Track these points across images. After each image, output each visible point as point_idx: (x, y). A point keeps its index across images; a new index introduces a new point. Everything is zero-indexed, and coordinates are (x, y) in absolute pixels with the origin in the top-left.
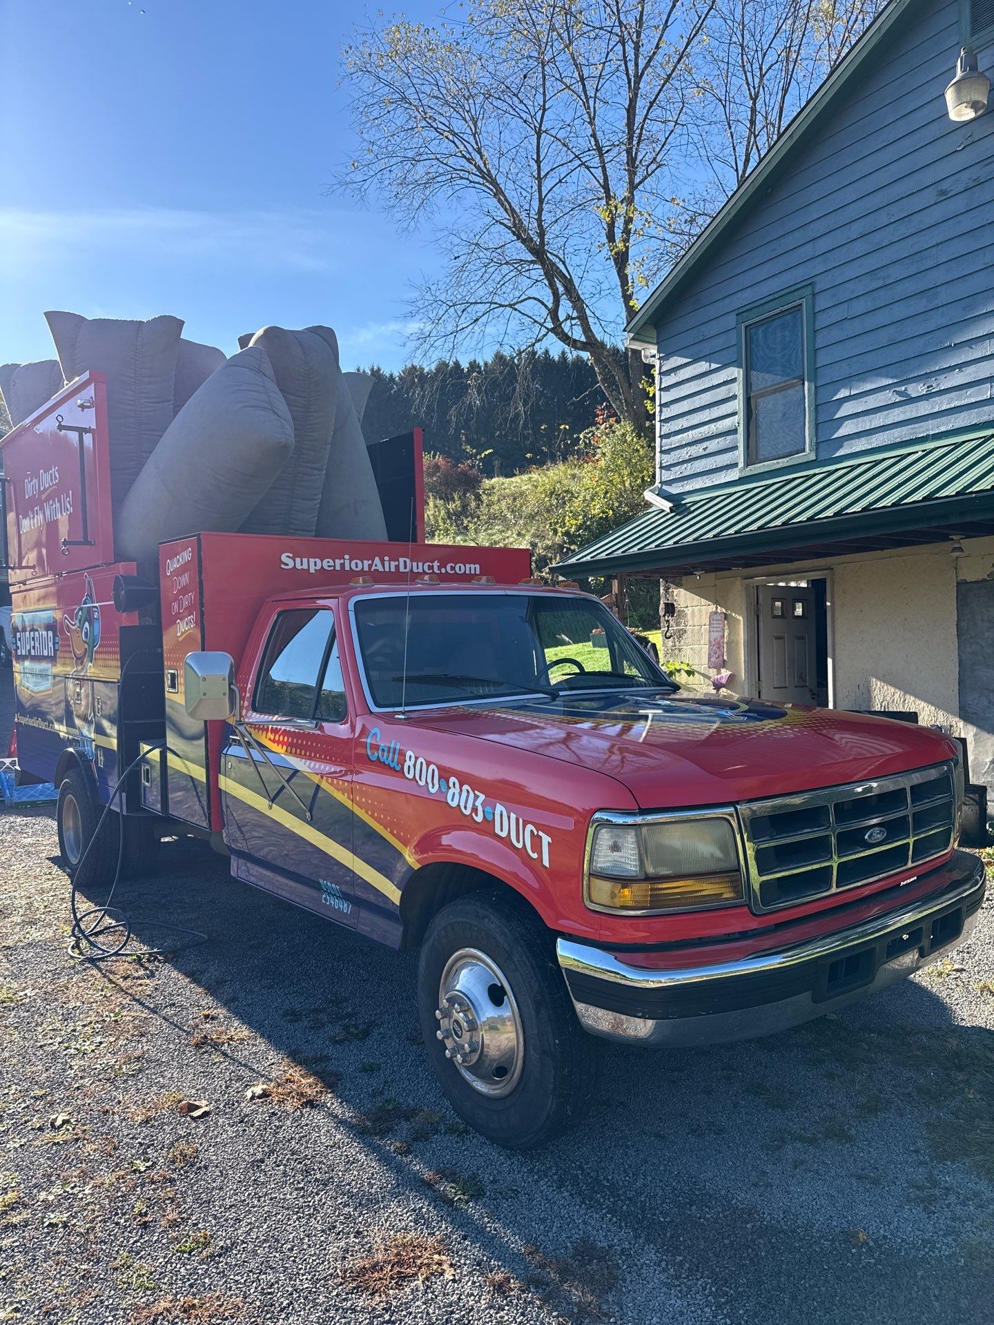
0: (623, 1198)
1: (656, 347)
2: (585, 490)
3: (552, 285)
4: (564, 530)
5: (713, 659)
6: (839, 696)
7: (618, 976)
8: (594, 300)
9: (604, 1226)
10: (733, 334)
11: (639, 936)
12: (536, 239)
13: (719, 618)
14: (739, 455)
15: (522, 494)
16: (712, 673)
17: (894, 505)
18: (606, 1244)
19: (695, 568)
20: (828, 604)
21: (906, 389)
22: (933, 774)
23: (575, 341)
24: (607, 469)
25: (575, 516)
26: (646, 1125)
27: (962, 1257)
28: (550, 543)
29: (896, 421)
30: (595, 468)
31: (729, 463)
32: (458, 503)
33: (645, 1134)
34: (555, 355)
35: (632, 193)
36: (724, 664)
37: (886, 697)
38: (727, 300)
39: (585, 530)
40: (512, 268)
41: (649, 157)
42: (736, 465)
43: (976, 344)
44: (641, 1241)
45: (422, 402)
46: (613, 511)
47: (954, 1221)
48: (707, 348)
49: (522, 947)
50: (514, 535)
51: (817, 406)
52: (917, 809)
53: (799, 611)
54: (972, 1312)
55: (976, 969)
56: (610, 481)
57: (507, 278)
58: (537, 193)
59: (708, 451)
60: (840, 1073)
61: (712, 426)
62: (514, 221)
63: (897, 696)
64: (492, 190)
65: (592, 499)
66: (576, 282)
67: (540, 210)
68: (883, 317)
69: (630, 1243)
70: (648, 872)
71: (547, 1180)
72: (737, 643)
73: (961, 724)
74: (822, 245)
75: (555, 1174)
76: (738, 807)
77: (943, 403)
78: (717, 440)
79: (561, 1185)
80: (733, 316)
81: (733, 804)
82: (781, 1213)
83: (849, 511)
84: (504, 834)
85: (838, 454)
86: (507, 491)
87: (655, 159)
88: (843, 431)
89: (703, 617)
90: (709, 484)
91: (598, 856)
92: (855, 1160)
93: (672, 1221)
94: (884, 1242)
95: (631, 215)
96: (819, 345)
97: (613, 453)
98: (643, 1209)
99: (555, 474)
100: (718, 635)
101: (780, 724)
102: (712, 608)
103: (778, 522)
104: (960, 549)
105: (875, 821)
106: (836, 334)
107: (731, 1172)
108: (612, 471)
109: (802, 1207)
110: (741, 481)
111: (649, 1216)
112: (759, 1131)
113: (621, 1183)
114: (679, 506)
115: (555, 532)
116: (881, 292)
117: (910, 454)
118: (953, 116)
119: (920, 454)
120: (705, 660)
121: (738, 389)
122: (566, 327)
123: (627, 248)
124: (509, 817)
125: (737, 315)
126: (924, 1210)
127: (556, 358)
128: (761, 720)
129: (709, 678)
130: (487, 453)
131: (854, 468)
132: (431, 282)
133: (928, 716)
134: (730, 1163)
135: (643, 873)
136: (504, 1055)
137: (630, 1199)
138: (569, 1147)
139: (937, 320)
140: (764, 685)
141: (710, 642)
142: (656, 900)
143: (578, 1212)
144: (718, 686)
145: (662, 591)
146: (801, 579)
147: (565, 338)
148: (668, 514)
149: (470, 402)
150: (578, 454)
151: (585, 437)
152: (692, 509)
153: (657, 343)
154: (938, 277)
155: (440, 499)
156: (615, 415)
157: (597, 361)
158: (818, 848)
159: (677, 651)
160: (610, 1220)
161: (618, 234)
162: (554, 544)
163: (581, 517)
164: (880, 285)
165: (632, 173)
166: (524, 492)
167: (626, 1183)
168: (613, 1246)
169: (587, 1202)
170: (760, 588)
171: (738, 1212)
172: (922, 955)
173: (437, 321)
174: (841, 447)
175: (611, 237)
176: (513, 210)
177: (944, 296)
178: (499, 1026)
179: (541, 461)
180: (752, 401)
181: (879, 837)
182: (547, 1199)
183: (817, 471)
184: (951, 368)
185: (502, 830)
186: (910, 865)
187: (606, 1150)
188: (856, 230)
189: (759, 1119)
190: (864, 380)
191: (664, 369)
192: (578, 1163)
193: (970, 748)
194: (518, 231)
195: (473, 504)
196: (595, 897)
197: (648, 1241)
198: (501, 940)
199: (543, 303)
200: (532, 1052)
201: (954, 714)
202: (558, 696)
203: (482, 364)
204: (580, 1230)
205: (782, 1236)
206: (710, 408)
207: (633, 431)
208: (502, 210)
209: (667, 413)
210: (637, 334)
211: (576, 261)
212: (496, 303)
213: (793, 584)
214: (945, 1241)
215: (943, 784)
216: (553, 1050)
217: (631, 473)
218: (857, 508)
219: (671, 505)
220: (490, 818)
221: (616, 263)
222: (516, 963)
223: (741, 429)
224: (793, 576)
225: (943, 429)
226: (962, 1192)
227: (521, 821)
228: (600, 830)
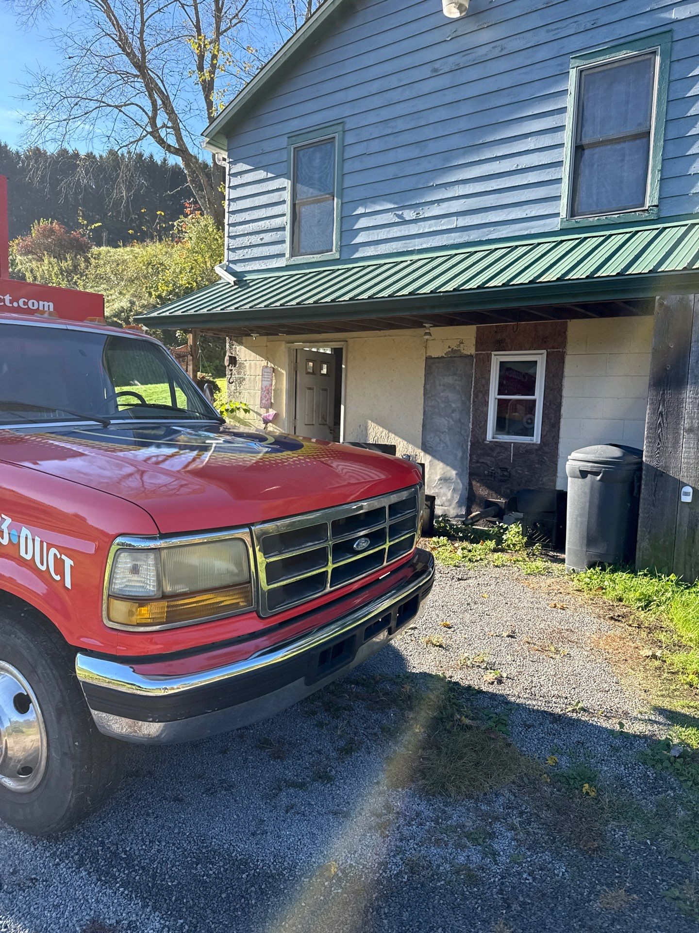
0: (137, 868)
1: (227, 153)
2: (175, 264)
3: (151, 96)
4: (157, 294)
5: (264, 401)
6: (347, 432)
7: (134, 687)
8: (187, 117)
9: (116, 901)
10: (285, 152)
11: (155, 649)
12: (139, 55)
13: (269, 371)
14: (286, 248)
15: (124, 261)
16: (263, 411)
17: (389, 296)
18: (114, 921)
19: (252, 331)
20: (343, 366)
21: (402, 214)
22: (404, 495)
23: (169, 146)
24: (192, 251)
25: (167, 283)
26: (167, 790)
27: (406, 873)
28: (146, 303)
29: (395, 236)
30: (183, 248)
31: (278, 253)
32: (70, 262)
33: (166, 799)
34: (158, 159)
35: (218, 37)
36: (271, 405)
37: (377, 434)
38: (281, 125)
39: (174, 296)
40: (120, 78)
41: (233, 11)
42: (283, 255)
43: (449, 187)
44: (148, 910)
45: (35, 172)
46: (197, 283)
47: (401, 840)
48: (265, 160)
49: (46, 661)
50: (116, 293)
51: (342, 218)
52: (393, 522)
53: (324, 371)
54: (411, 923)
55: (424, 627)
56: (195, 260)
57: (115, 85)
58: (139, 16)
59: (263, 242)
60: (327, 722)
61: (267, 222)
62: (120, 36)
63: (383, 434)
64: (103, 7)
65: (181, 273)
66: (172, 98)
67: (142, 32)
68: (390, 157)
69: (137, 915)
70: (165, 590)
71: (67, 862)
72: (281, 390)
73: (422, 454)
74: (353, 94)
75: (77, 854)
76: (253, 528)
77: (425, 227)
78: (270, 234)
79: (81, 863)
80: (285, 138)
81: (248, 525)
82: (272, 857)
83: (359, 297)
84: (28, 557)
85: (355, 256)
86: (113, 258)
87: (237, 15)
88: (359, 239)
89: (258, 369)
90: (264, 267)
91: (116, 578)
92: (333, 798)
93: (179, 883)
94: (349, 870)
95: (216, 53)
96: (345, 171)
97: (198, 238)
98: (154, 877)
99: (153, 250)
100: (267, 383)
101: (296, 455)
102: (264, 363)
103: (311, 301)
104: (429, 334)
105: (362, 533)
106: (357, 165)
107: (234, 825)
108: (196, 252)
109: (289, 849)
110: (287, 268)
111: (158, 882)
112: (262, 782)
113: (137, 853)
114: (241, 281)
115: (150, 294)
116: (391, 138)
117: (402, 262)
118: (446, 12)
119: (409, 262)
120: (258, 401)
121: (287, 195)
122: (163, 133)
123: (212, 79)
124: (33, 540)
125: (288, 138)
126: (381, 836)
127: (159, 163)
128: (282, 452)
129: (260, 415)
130: (97, 225)
131: (365, 267)
132: (46, 73)
133: (403, 449)
134: (235, 817)
135: (160, 592)
136: (28, 756)
137: (143, 868)
138: (95, 823)
139: (425, 165)
140: (298, 422)
141: (262, 389)
142: (172, 616)
143: (93, 890)
144: (266, 422)
145: (227, 347)
146: (327, 346)
147: (161, 142)
148: (232, 286)
149: (79, 179)
150: (171, 237)
151: (178, 225)
152: (251, 284)
153: (228, 150)
154: (429, 133)
155: (54, 258)
156: (200, 209)
157: (187, 165)
158: (318, 557)
159: (238, 394)
160: (123, 892)
161: (207, 67)
162: (149, 304)
163: (171, 285)
164: (389, 132)
165: (218, 19)
166: (126, 260)
167: (142, 852)
168: (121, 921)
169: (103, 879)
170: (298, 351)
171: (236, 863)
172: (390, 633)
173: (51, 108)
174: (357, 251)
175: (201, 68)
176: (119, 27)
177: (432, 147)
178: (24, 730)
179: (142, 238)
180: (297, 207)
181: (364, 544)
182: (64, 882)
183: (340, 267)
184: (432, 202)
185: (26, 553)
186: (385, 564)
187: (128, 821)
188: (375, 87)
189: (262, 771)
190: (374, 203)
191: (232, 172)
192: (100, 839)
193: (427, 470)
194: (124, 44)
195: (83, 265)
196: (113, 615)
197: (155, 909)
198: (25, 654)
199: (144, 111)
200: (54, 754)
201: (418, 447)
202: (109, 424)
203: (97, 156)
204: (91, 910)
205: (270, 880)
206: (265, 208)
207: (213, 224)
208: (110, 24)
209: (234, 207)
210: (212, 139)
211: (172, 80)
212: (104, 102)
213: (321, 351)
214: (395, 861)
215: (411, 503)
216: (73, 752)
217: (211, 256)
218: (365, 296)
219: (235, 279)
220: (15, 541)
221: (204, 91)
222: (40, 675)
223: (288, 228)
224: (320, 344)
225: (425, 246)
226: (408, 814)
227: (45, 544)
228: (120, 554)
